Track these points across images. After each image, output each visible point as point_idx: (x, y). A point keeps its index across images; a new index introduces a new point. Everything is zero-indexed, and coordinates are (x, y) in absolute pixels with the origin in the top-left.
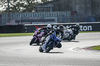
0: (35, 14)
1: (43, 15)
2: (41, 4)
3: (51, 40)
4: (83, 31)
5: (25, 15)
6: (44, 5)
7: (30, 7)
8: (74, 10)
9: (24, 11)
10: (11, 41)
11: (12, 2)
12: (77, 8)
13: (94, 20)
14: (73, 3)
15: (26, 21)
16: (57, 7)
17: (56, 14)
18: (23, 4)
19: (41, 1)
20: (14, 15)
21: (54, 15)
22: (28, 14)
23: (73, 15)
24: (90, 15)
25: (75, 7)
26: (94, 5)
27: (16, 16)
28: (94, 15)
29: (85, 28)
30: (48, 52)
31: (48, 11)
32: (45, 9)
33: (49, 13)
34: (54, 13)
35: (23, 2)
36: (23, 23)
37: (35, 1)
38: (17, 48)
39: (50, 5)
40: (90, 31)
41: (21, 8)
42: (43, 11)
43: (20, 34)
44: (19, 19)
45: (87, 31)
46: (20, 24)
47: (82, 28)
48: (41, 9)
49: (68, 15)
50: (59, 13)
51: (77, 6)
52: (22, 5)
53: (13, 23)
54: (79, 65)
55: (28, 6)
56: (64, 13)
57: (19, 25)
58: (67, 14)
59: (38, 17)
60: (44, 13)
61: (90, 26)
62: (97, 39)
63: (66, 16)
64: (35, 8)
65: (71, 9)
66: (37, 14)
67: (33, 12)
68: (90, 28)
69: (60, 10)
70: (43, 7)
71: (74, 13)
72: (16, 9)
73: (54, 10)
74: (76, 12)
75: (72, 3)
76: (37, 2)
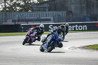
0: (31, 14)
1: (39, 14)
2: (37, 4)
3: (53, 39)
4: (79, 30)
5: (22, 15)
6: (40, 5)
7: (27, 7)
8: (69, 10)
9: (21, 11)
10: (8, 40)
11: (9, 2)
12: (73, 8)
13: (90, 20)
14: (69, 3)
15: (23, 21)
16: (53, 7)
17: (52, 14)
18: (20, 3)
19: (37, 1)
20: (11, 15)
21: (50, 15)
22: (24, 14)
23: (69, 14)
24: (85, 15)
25: (70, 7)
26: (89, 5)
27: (13, 16)
28: (89, 15)
29: (80, 28)
30: (49, 51)
31: (44, 11)
32: (41, 9)
33: (45, 13)
34: (50, 12)
35: (20, 2)
36: (19, 23)
37: (32, 1)
38: (14, 47)
39: (46, 5)
40: (85, 30)
41: (18, 8)
42: (39, 10)
43: (16, 33)
44: (16, 18)
45: (82, 30)
46: (16, 23)
47: (78, 28)
48: (38, 9)
49: (64, 15)
50: (55, 13)
51: (72, 5)
52: (19, 5)
53: (10, 23)
54: (75, 64)
55: (25, 6)
56: (60, 13)
57: (15, 25)
58: (63, 13)
59: (34, 16)
60: (40, 13)
61: (86, 26)
62: (92, 38)
63: (61, 15)
64: (31, 7)
65: (67, 9)
66: (33, 13)
67: (30, 12)
68: (85, 27)
69: (55, 10)
70: (39, 7)
71: (69, 12)
72: (13, 9)
73: (50, 10)
74: (71, 12)
75: (67, 3)
76: (33, 2)
